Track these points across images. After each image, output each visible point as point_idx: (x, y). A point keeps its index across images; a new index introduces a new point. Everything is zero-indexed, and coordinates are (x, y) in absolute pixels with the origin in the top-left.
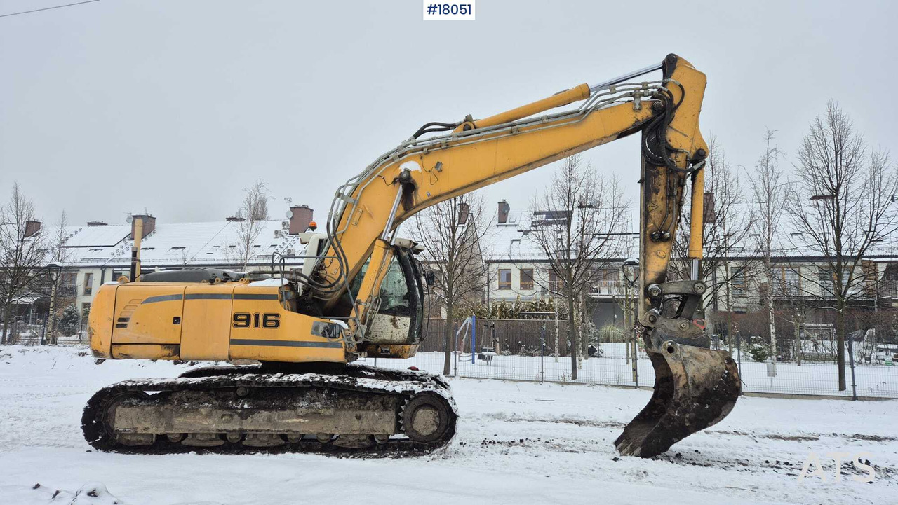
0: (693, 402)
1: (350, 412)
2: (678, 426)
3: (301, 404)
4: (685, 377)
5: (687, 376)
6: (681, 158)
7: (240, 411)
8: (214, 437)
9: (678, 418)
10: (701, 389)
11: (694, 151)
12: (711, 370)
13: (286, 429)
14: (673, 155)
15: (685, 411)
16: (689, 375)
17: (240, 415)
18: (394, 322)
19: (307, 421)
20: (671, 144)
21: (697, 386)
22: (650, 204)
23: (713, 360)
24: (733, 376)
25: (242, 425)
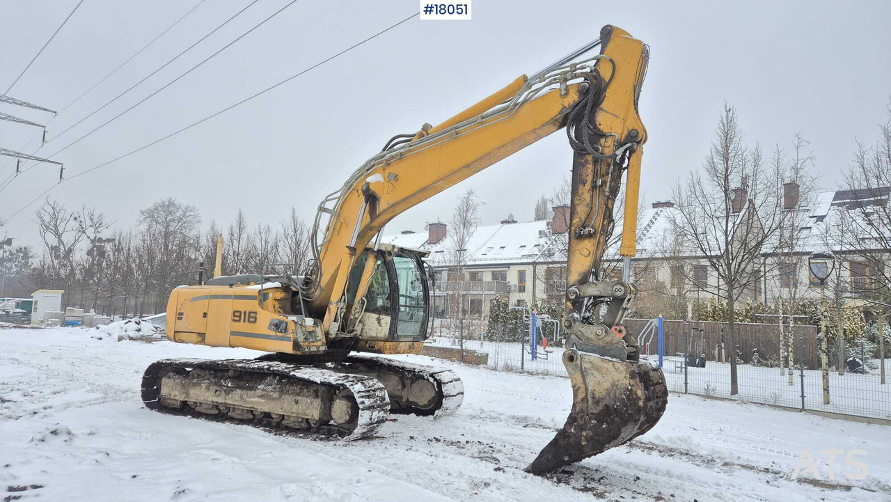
0: (590, 419)
1: (291, 396)
2: (573, 443)
3: (259, 387)
4: (584, 390)
5: (586, 389)
6: (610, 142)
7: (225, 388)
8: (211, 407)
9: (574, 435)
10: (602, 405)
11: (626, 133)
12: (613, 385)
13: (251, 406)
14: (603, 140)
15: (582, 428)
16: (590, 388)
17: (225, 391)
18: (379, 320)
19: (264, 401)
20: (601, 128)
21: (597, 402)
22: (577, 198)
23: (615, 373)
24: (636, 394)
25: (225, 399)
